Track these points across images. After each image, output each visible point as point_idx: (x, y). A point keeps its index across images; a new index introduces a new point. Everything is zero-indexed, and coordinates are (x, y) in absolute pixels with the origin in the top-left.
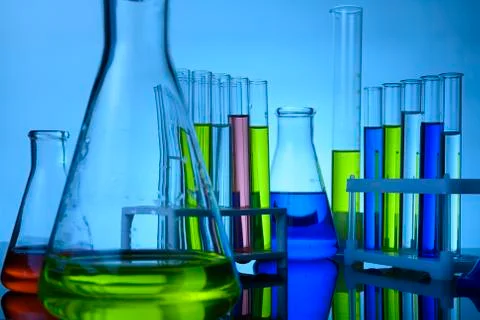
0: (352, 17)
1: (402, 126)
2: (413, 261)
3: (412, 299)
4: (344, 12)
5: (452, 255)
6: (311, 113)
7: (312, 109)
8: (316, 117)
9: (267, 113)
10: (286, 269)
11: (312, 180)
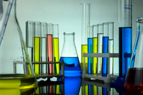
0: (87, 6)
1: (98, 38)
2: (100, 77)
3: (100, 89)
4: (85, 4)
5: (110, 75)
6: (74, 34)
7: (74, 33)
8: (75, 35)
9: (58, 34)
10: (64, 80)
11: (75, 54)
